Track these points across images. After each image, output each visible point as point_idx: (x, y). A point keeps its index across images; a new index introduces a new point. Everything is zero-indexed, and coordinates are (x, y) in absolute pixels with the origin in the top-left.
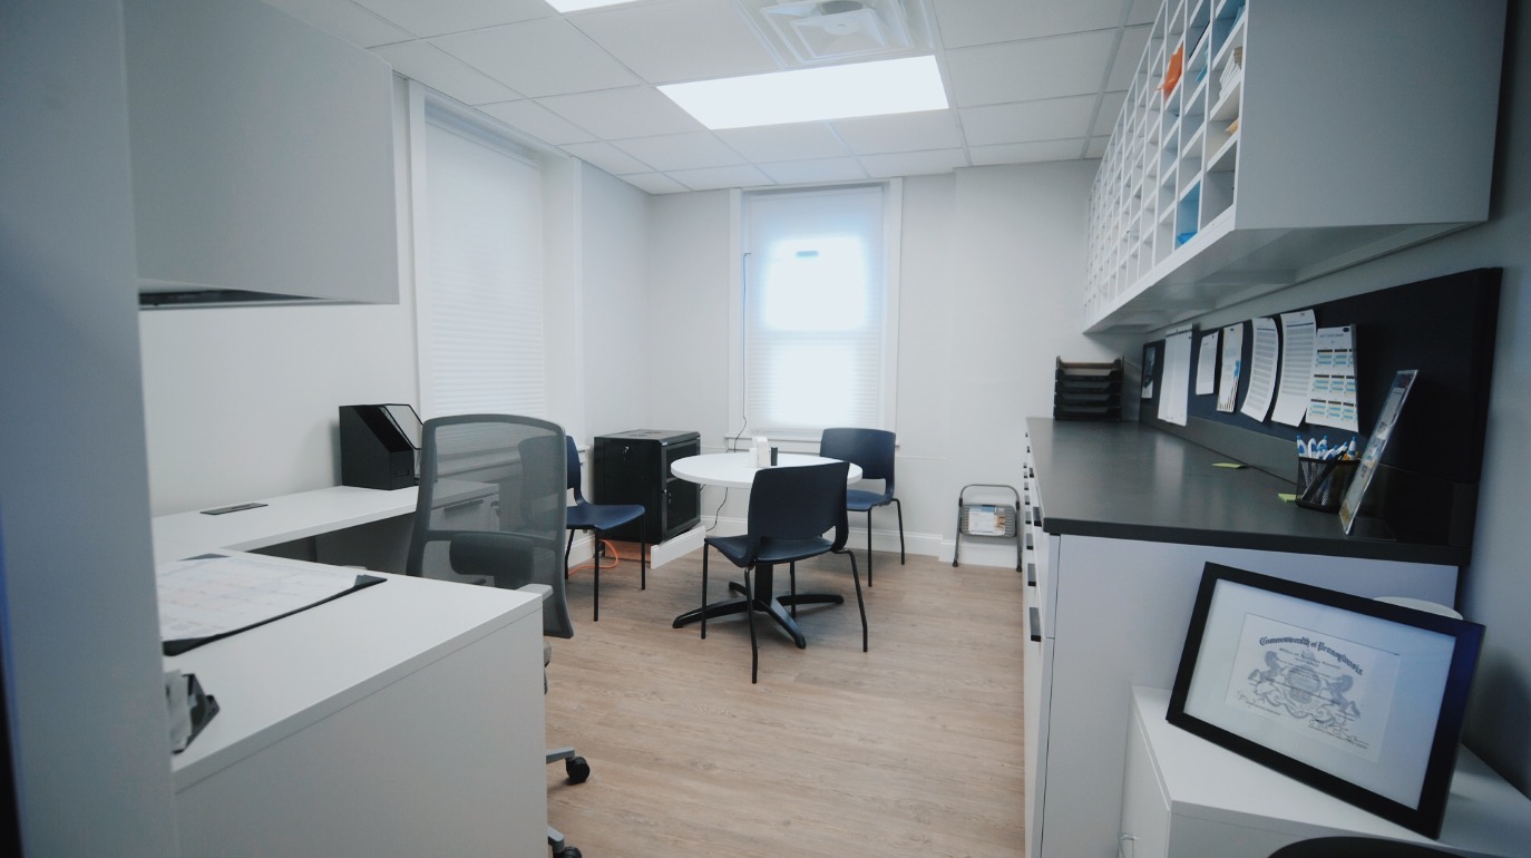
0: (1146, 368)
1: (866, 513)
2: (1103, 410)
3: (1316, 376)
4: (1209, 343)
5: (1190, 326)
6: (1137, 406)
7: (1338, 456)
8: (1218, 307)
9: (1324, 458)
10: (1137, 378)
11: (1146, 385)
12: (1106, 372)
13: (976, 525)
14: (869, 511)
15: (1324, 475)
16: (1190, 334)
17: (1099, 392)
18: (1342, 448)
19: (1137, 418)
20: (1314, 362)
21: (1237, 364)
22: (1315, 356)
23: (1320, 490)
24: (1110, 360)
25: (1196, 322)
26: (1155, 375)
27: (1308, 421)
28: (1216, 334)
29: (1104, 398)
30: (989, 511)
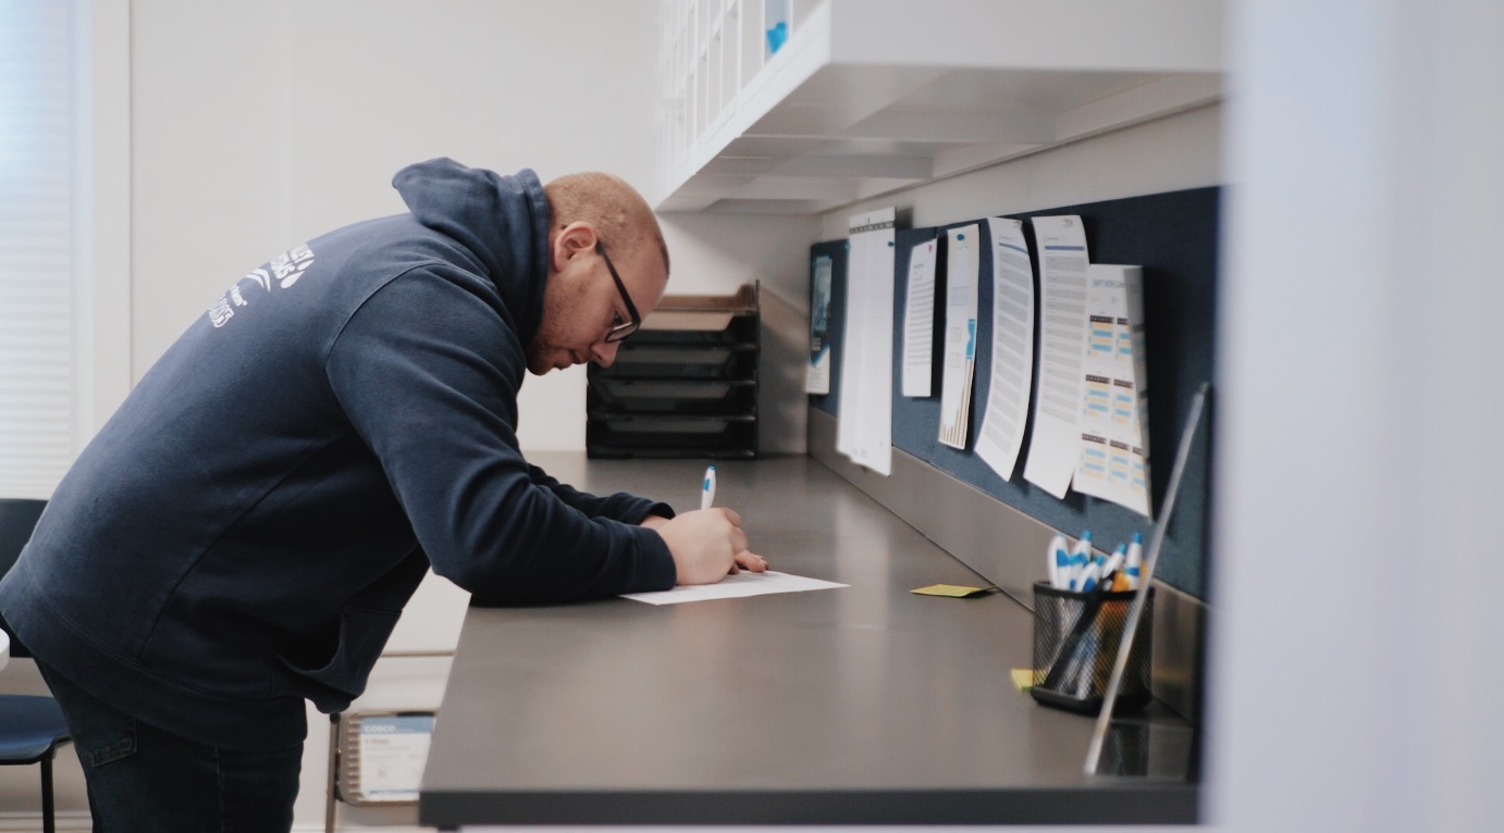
0: (816, 313)
1: (35, 769)
2: (714, 425)
3: (1090, 378)
4: (923, 257)
5: (888, 215)
6: (799, 413)
7: (1102, 581)
8: (936, 174)
9: (1079, 588)
10: (797, 336)
11: (815, 356)
12: (718, 322)
13: (381, 773)
14: (46, 760)
15: (1082, 626)
16: (890, 234)
17: (701, 376)
18: (1113, 563)
19: (799, 446)
20: (1085, 345)
21: (971, 327)
22: (1087, 328)
23: (1074, 664)
24: (728, 287)
25: (902, 201)
26: (830, 334)
27: (1077, 488)
28: (934, 243)
29: (716, 391)
30: (418, 729)
